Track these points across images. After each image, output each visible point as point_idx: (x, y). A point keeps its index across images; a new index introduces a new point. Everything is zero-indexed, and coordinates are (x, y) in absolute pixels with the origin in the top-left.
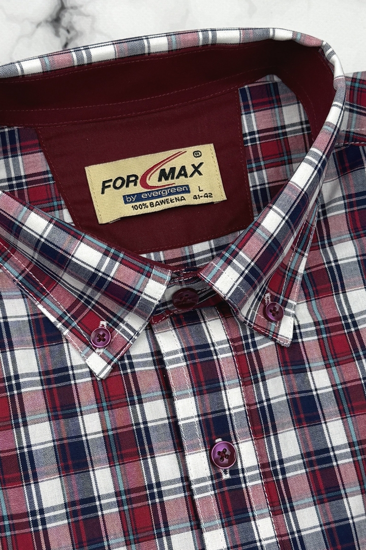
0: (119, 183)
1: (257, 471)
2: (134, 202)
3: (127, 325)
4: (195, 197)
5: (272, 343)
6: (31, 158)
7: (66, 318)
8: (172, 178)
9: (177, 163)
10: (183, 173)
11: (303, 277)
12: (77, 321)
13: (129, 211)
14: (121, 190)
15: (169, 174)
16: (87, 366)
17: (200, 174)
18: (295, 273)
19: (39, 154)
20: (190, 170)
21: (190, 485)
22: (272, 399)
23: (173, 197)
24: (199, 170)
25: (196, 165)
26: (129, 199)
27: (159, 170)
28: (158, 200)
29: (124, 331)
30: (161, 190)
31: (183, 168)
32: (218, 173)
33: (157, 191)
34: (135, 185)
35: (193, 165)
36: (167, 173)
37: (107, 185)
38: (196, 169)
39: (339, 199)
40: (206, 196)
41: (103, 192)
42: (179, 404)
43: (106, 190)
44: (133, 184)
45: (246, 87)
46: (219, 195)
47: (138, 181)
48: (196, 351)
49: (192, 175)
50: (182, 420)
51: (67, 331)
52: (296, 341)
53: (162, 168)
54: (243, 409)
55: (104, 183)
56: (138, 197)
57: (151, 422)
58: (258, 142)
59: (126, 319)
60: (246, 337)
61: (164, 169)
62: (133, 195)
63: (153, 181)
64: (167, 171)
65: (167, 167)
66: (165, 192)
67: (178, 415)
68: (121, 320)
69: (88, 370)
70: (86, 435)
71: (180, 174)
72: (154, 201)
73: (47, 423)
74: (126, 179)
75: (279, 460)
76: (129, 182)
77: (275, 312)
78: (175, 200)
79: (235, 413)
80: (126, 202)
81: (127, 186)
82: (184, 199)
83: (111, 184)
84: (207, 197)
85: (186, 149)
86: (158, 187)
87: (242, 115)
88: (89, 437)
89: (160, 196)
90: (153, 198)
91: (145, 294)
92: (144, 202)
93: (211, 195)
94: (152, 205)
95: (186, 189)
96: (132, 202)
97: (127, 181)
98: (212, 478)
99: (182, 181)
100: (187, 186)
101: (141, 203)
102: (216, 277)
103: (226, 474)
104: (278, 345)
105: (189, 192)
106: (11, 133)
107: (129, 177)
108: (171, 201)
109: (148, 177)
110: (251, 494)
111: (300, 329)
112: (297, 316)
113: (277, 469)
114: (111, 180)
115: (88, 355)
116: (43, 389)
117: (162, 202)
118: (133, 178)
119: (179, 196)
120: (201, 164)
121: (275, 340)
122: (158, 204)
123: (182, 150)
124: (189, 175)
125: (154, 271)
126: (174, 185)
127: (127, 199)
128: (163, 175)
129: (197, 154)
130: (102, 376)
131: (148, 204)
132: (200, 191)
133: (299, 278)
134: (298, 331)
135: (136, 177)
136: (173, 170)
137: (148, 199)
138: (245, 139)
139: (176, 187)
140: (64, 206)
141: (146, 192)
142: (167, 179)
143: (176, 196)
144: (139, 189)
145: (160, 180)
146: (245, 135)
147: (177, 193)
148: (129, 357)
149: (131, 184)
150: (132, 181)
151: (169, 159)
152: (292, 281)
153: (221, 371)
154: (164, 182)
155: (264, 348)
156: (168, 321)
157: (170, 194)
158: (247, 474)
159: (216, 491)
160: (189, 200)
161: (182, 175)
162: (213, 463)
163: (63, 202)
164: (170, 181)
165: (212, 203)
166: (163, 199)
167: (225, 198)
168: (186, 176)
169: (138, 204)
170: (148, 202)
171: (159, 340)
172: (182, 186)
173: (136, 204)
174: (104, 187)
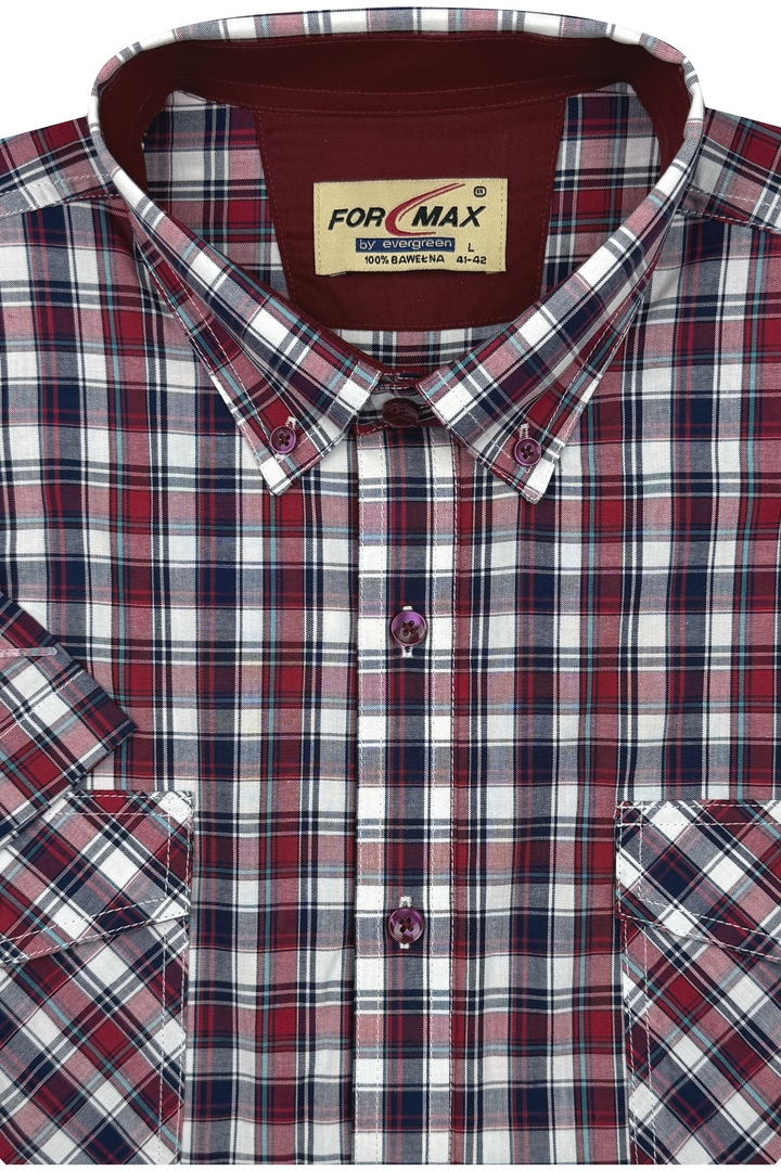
0: (356, 217)
1: (449, 658)
2: (371, 251)
3: (321, 430)
4: (460, 260)
5: (515, 494)
6: (242, 155)
7: (245, 402)
8: (434, 224)
9: (446, 202)
10: (452, 217)
11: (586, 408)
12: (259, 409)
13: (359, 263)
14: (356, 228)
15: (431, 216)
16: (259, 473)
17: (476, 224)
18: (576, 400)
19: (254, 151)
20: (463, 215)
21: (356, 655)
22: (494, 569)
23: (427, 254)
24: (477, 217)
25: (474, 210)
26: (363, 246)
27: (417, 209)
28: (405, 254)
29: (315, 437)
30: (413, 239)
31: (454, 210)
32: (504, 227)
33: (407, 240)
34: (378, 224)
35: (470, 209)
36: (428, 214)
37: (339, 216)
38: (473, 215)
39: (670, 301)
40: (476, 260)
41: (331, 227)
42: (364, 551)
43: (336, 224)
44: (375, 222)
45: (580, 96)
46: (496, 263)
47: (384, 219)
48: (405, 486)
49: (463, 224)
50: (365, 572)
51: (243, 420)
52: (551, 497)
53: (422, 205)
54: (450, 575)
55: (336, 212)
56: (378, 245)
57: (327, 564)
58: (576, 189)
59: (320, 422)
60: (480, 479)
61: (426, 208)
62: (372, 240)
63: (405, 223)
64: (429, 212)
65: (430, 205)
66: (417, 243)
67: (360, 565)
68: (315, 422)
69: (261, 478)
70: (241, 563)
71: (447, 219)
72: (399, 255)
73: (193, 538)
74: (366, 213)
75: (483, 649)
76: (370, 217)
77: (529, 454)
78: (428, 259)
79: (438, 579)
80: (358, 250)
81: (366, 224)
82: (443, 260)
83: (345, 216)
84: (478, 261)
85: (465, 181)
86: (409, 234)
87: (562, 140)
88: (244, 567)
89: (409, 249)
90: (399, 249)
91: (340, 398)
92: (385, 254)
93: (483, 260)
94: (394, 260)
95: (449, 245)
96: (367, 250)
97: (367, 217)
98: (387, 653)
99: (447, 230)
100: (453, 240)
101: (380, 254)
102: (439, 395)
103: (407, 651)
104: (521, 498)
105: (452, 249)
106: (221, 113)
107: (372, 210)
108: (423, 259)
109: (399, 215)
110: (433, 683)
111: (560, 481)
112: (562, 463)
113: (477, 660)
114: (346, 210)
115: (264, 459)
116: (197, 493)
117: (410, 259)
118: (377, 214)
119: (436, 254)
120: (482, 208)
121: (519, 492)
122: (403, 260)
123: (459, 181)
124: (459, 223)
125: (356, 369)
126: (432, 236)
127: (361, 245)
128: (422, 216)
129: (479, 192)
130: (276, 491)
131: (389, 259)
132: (470, 251)
133: (579, 409)
134: (557, 484)
135: (382, 211)
136: (438, 210)
137: (392, 249)
138: (557, 179)
139: (435, 239)
140: (273, 238)
141: (391, 239)
142: (425, 223)
143: (432, 253)
144: (381, 232)
145: (415, 223)
146: (559, 174)
147: (435, 248)
148: (318, 474)
149: (373, 223)
150: (375, 218)
151: (436, 193)
152: (568, 411)
153: (432, 518)
154: (420, 228)
155: (500, 499)
156: (380, 435)
157: (424, 248)
158: (433, 658)
159: (389, 670)
160: (450, 262)
161: (450, 221)
162: (391, 635)
163: (273, 231)
164: (429, 228)
165: (483, 273)
166: (413, 254)
167: (503, 269)
168: (455, 224)
169: (374, 255)
170: (389, 255)
171: (360, 459)
172: (444, 239)
173: (372, 254)
174: (335, 219)
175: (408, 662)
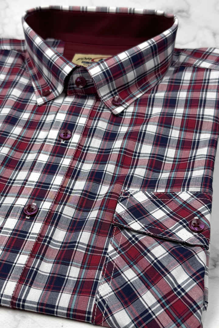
0: (84, 59)
1: (76, 145)
3: (57, 91)
5: (109, 112)
6: (59, 49)
7: (39, 87)
11: (137, 99)
18: (135, 96)
19: (63, 49)
21: (46, 139)
22: (98, 127)
29: (55, 93)
42: (59, 114)
43: (78, 60)
50: (57, 119)
52: (122, 117)
54: (84, 125)
60: (100, 107)
69: (36, 102)
74: (87, 58)
75: (88, 146)
79: (79, 126)
81: (86, 60)
91: (64, 71)
98: (56, 140)
102: (91, 68)
103: (63, 141)
104: (112, 113)
106: (57, 42)
107: (89, 58)
110: (68, 152)
113: (85, 149)
114: (82, 58)
115: (38, 98)
116: (16, 102)
121: (111, 111)
130: (39, 104)
133: (135, 99)
135: (91, 59)
149: (88, 60)
152: (131, 98)
153: (82, 111)
155: (105, 112)
156: (74, 96)
158: (71, 144)
159: (55, 145)
162: (59, 136)
175: (62, 144)
